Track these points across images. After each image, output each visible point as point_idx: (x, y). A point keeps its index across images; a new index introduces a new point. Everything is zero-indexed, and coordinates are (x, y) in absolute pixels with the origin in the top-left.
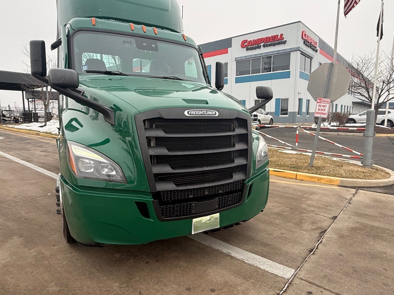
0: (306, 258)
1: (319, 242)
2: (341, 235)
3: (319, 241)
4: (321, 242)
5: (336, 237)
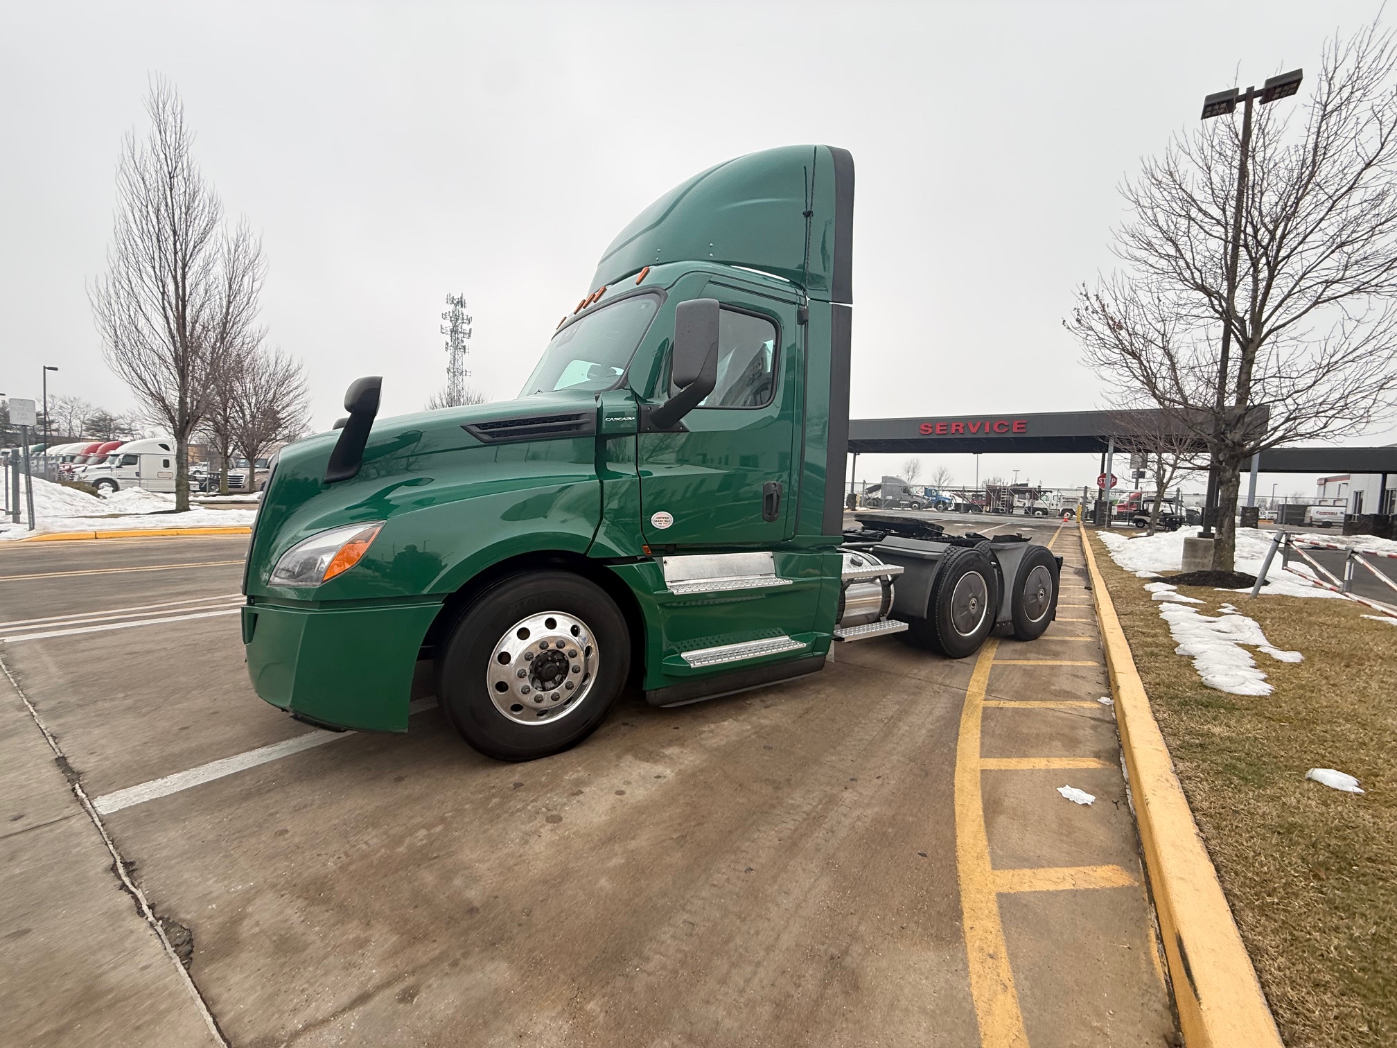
0: (116, 848)
1: (145, 908)
2: (101, 1003)
3: (149, 907)
4: (141, 913)
5: (113, 978)
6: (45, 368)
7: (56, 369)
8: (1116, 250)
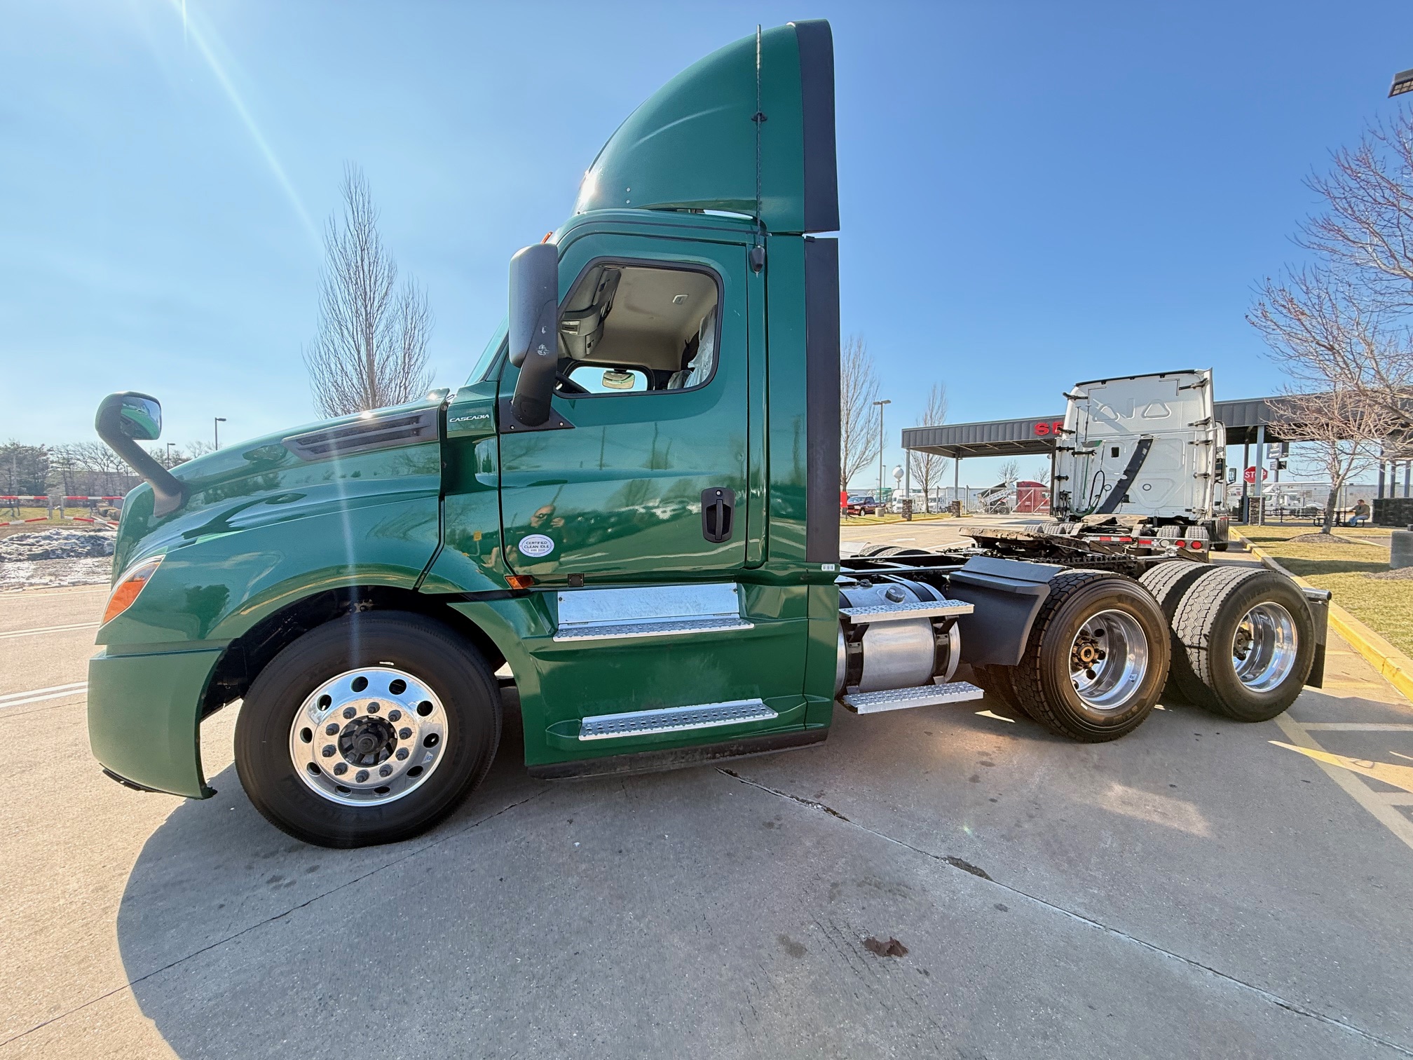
6: (216, 419)
7: (224, 420)
8: (1297, 239)
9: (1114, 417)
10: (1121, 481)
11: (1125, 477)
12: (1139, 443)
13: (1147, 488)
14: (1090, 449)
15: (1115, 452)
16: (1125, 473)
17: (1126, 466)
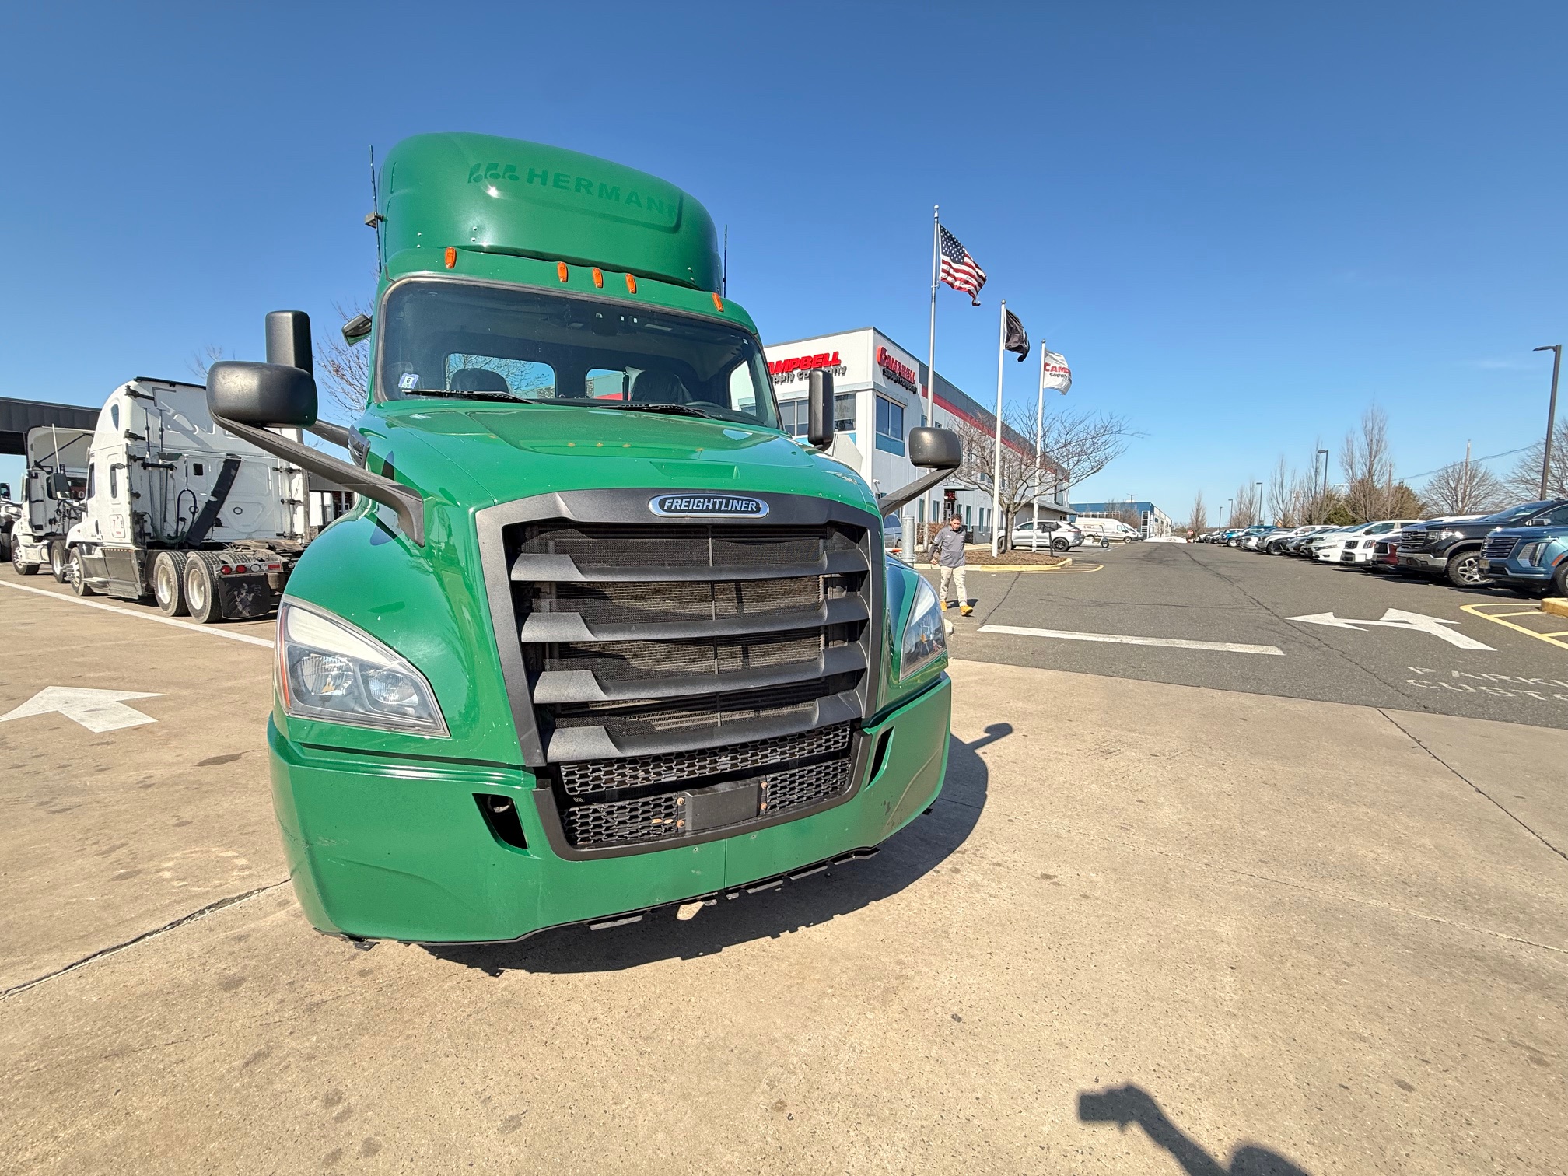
9: (192, 429)
10: (209, 503)
11: (213, 499)
12: (226, 461)
13: (238, 511)
14: (169, 463)
15: (199, 470)
16: (213, 494)
17: (213, 487)
